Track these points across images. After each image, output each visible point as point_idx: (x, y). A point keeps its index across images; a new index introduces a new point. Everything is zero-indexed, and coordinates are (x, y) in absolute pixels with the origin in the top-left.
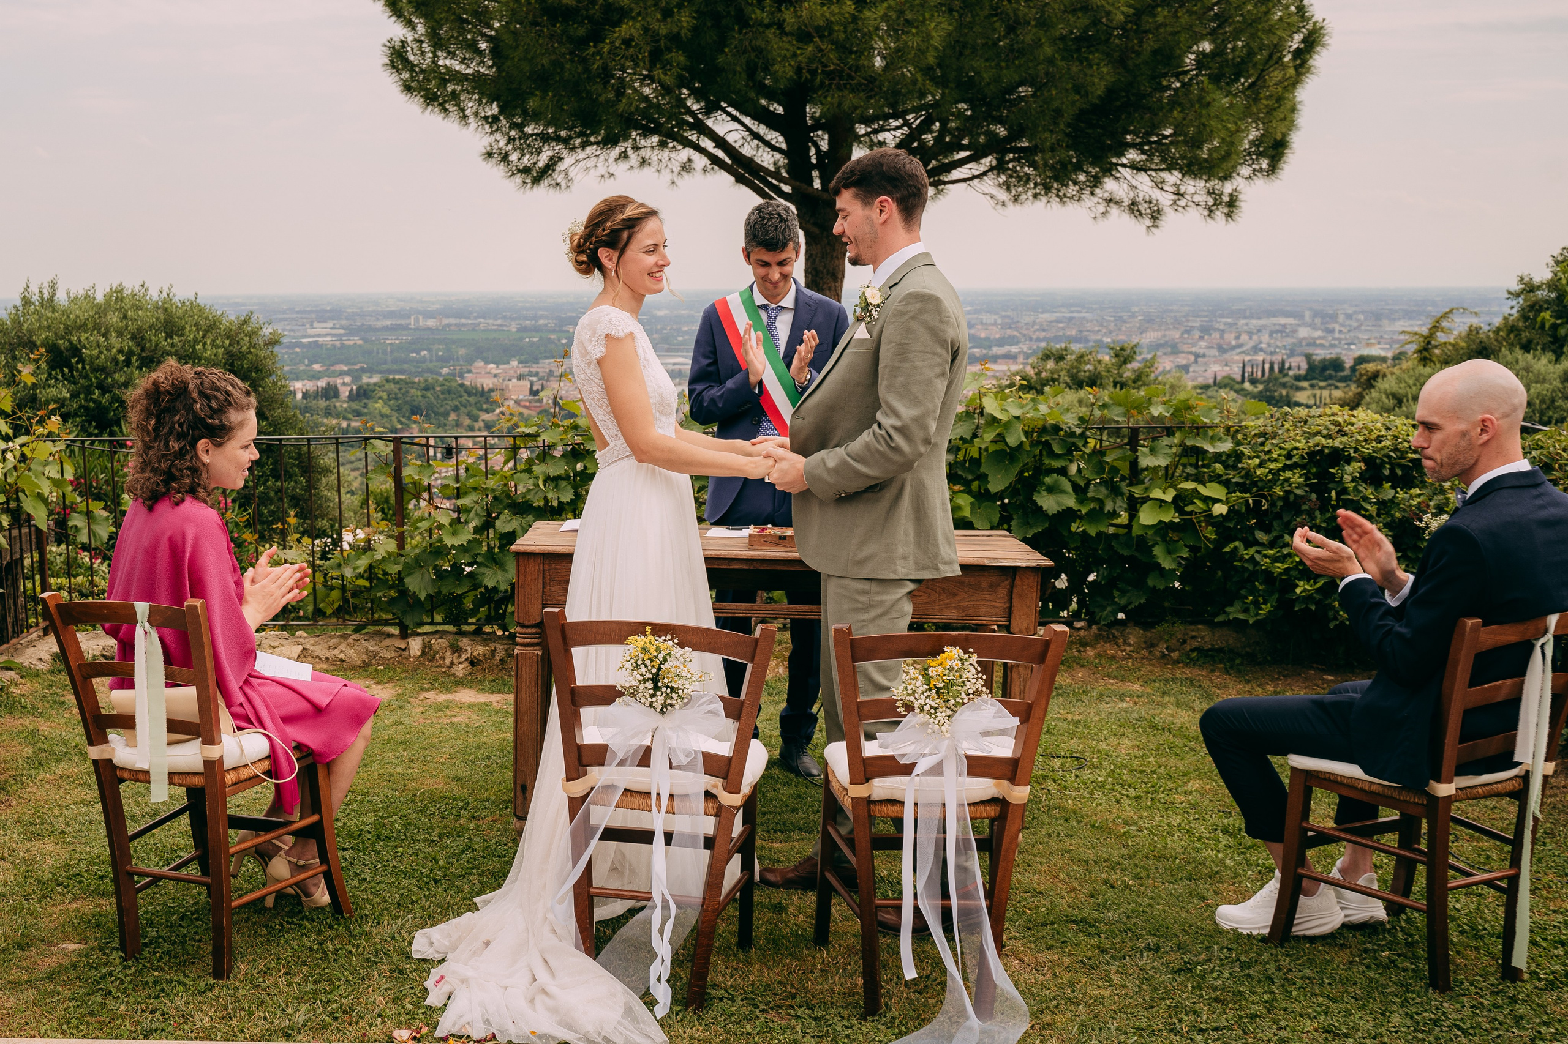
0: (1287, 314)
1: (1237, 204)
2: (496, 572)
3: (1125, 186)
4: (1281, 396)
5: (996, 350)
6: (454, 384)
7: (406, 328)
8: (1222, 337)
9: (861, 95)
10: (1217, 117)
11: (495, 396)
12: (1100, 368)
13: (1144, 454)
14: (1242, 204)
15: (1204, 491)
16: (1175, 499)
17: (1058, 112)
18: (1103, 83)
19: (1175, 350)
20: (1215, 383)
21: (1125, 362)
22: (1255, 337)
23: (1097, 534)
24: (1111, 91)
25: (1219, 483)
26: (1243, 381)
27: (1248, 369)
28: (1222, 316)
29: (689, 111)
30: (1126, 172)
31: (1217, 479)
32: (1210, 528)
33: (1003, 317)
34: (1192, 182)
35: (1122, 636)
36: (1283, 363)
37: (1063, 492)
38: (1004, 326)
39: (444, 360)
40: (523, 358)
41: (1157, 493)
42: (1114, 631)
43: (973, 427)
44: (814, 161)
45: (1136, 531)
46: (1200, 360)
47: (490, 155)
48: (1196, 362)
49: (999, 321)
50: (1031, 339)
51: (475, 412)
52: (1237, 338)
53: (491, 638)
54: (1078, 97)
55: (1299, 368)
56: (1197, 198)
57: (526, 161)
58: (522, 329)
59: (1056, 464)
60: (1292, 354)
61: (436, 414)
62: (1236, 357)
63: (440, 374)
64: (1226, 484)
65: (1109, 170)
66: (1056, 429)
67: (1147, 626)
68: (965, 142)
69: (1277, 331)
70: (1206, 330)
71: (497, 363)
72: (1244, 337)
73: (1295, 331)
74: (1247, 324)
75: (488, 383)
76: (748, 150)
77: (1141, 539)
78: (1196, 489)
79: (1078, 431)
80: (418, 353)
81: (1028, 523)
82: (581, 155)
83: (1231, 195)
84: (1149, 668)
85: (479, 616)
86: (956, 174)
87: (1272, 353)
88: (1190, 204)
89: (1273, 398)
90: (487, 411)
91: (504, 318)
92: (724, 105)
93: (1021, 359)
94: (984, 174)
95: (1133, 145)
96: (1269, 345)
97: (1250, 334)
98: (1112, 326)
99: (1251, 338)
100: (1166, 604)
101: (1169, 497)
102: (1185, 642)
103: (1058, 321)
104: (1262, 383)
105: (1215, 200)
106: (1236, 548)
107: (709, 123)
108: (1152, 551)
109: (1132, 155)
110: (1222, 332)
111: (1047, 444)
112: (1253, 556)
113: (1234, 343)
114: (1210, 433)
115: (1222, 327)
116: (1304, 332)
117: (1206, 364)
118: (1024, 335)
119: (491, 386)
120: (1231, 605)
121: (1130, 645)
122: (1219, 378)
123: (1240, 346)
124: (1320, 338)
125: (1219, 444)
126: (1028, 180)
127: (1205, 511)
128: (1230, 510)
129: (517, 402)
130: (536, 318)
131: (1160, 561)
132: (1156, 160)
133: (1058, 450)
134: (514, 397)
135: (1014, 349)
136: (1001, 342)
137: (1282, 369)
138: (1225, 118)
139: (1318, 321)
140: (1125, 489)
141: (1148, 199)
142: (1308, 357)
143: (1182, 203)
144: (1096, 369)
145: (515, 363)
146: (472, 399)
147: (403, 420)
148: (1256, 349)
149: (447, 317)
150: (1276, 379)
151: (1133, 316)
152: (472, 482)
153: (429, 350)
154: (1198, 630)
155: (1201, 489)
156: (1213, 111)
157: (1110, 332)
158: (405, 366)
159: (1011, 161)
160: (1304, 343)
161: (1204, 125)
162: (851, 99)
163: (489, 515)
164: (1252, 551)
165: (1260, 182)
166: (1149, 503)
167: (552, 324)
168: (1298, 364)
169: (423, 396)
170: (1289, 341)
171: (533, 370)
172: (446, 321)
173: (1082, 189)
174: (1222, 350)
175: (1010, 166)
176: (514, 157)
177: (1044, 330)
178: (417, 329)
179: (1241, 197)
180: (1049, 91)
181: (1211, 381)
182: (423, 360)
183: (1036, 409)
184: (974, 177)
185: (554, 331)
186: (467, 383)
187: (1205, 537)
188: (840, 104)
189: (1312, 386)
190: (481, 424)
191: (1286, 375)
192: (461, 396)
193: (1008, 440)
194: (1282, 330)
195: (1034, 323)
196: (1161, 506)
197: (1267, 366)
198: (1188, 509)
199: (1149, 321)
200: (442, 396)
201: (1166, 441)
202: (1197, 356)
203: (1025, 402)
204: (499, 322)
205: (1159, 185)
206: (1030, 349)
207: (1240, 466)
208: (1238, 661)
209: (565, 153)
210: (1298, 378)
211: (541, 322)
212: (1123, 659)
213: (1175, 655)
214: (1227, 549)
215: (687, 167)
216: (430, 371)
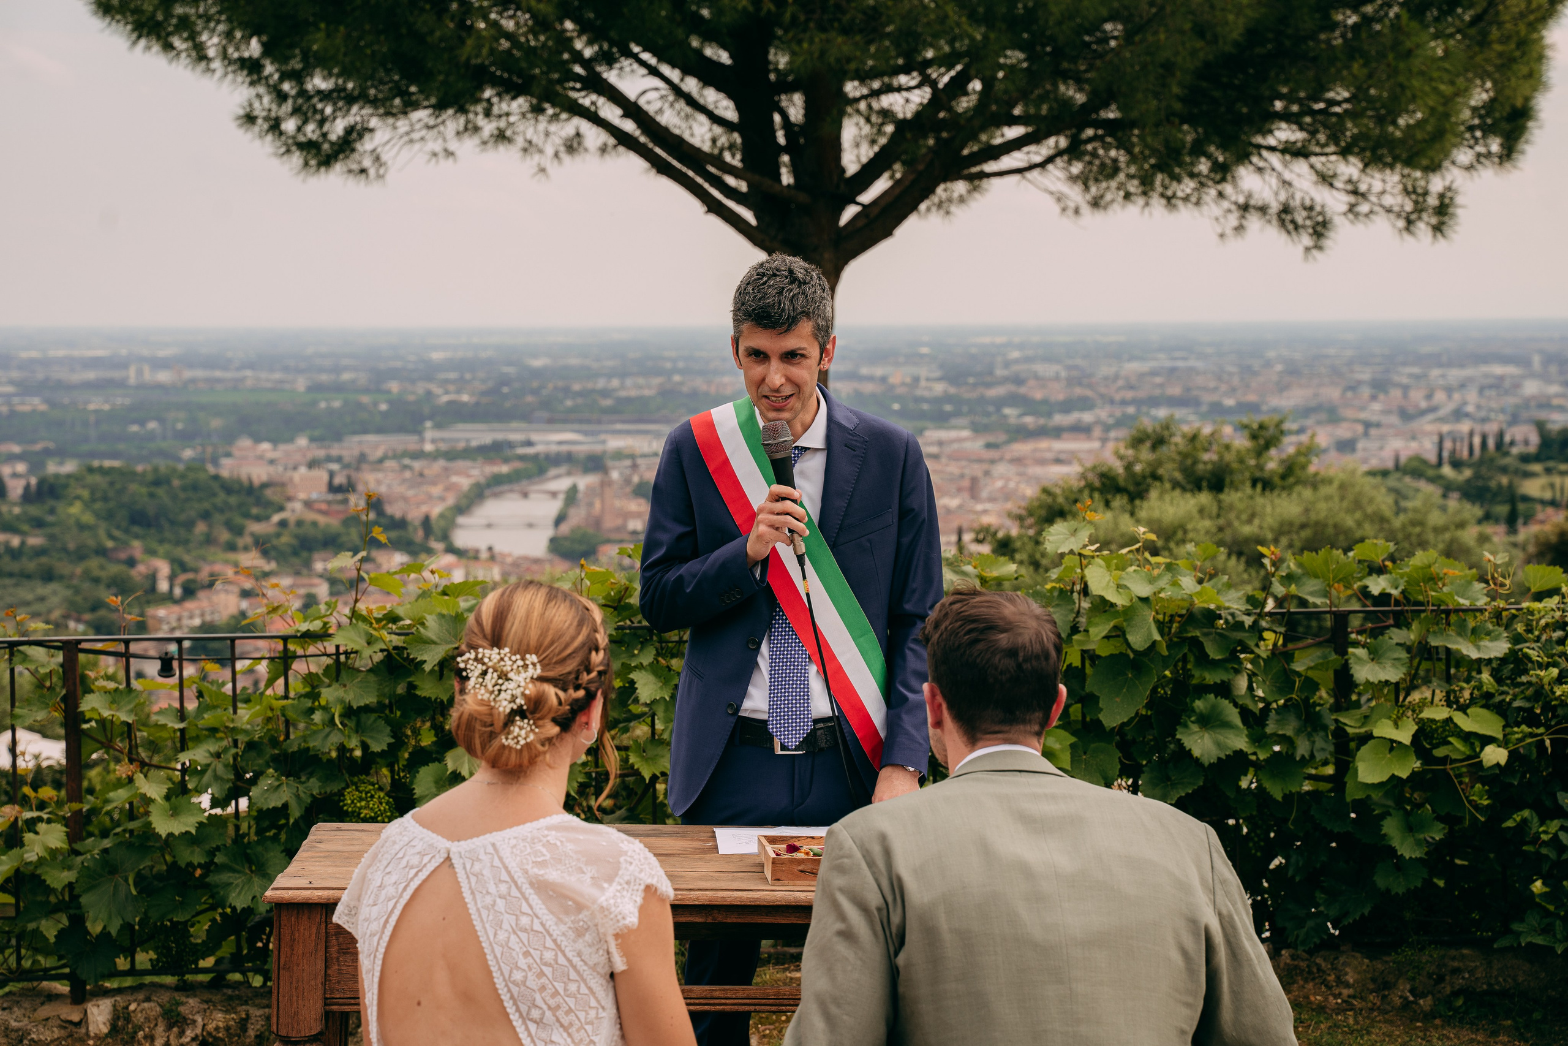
0: (1505, 360)
1: (1451, 210)
2: (250, 880)
3: (1274, 181)
4: (1500, 486)
5: (1059, 419)
6: (202, 476)
7: (121, 384)
8: (1405, 396)
9: (858, 38)
10: (1422, 73)
11: (269, 493)
12: (1229, 457)
13: (1359, 659)
14: (1459, 212)
15: (1465, 723)
16: (1415, 737)
17: (1168, 67)
18: (1241, 21)
19: (1333, 416)
20: (1397, 467)
21: (1267, 446)
22: (1457, 396)
23: (1285, 796)
24: (1253, 34)
25: (1486, 706)
26: (1440, 463)
27: (1448, 445)
28: (1404, 364)
29: (578, 57)
30: (1274, 159)
31: (1486, 700)
32: (1478, 786)
33: (1069, 368)
34: (1378, 175)
35: (1334, 969)
36: (1501, 435)
37: (1227, 725)
38: (1071, 382)
39: (186, 437)
40: (317, 433)
41: (1384, 729)
42: (1319, 960)
43: (1072, 617)
44: (781, 140)
45: (1352, 794)
46: (1373, 432)
47: (250, 119)
48: (1366, 434)
49: (1063, 374)
50: (1112, 402)
51: (238, 520)
52: (1429, 397)
53: (243, 995)
54: (1199, 44)
55: (1526, 442)
56: (1388, 200)
57: (311, 130)
58: (316, 388)
59: (1212, 678)
60: (1514, 420)
61: (173, 523)
62: (1428, 427)
63: (179, 459)
64: (1503, 711)
65: (1244, 154)
66: (1211, 616)
67: (1373, 950)
68: (1017, 111)
69: (1491, 387)
70: (1380, 386)
71: (275, 441)
72: (1440, 397)
73: (1517, 386)
74: (1443, 376)
75: (259, 473)
76: (671, 117)
77: (1360, 805)
78: (1449, 720)
79: (1248, 621)
80: (142, 423)
81: (1169, 779)
82: (402, 124)
83: (1442, 196)
84: (1385, 1028)
85: (219, 953)
86: (1008, 162)
87: (1484, 420)
88: (1377, 209)
89: (1487, 489)
90: (258, 519)
91: (286, 369)
92: (636, 49)
93: (1097, 432)
94: (1050, 160)
95: (1286, 117)
96: (1479, 407)
97: (1449, 390)
98: (1236, 381)
99: (1450, 397)
100: (1408, 915)
101: (1405, 735)
102: (1441, 979)
103: (1154, 373)
104: (1470, 466)
105: (1416, 202)
106: (1524, 821)
107: (611, 76)
108: (1380, 828)
109: (1285, 133)
110: (1406, 388)
111: (1196, 644)
112: (1556, 835)
113: (1423, 404)
114: (1471, 624)
115: (1405, 380)
116: (1531, 388)
117: (1382, 438)
118: (1102, 396)
119: (264, 478)
120: (1522, 921)
121: (1347, 985)
122: (1403, 460)
123: (1433, 409)
124: (1557, 396)
125: (1485, 643)
126: (1116, 170)
127: (1469, 758)
128: (1512, 755)
129: (308, 504)
130: (337, 370)
131: (1395, 843)
132: (1322, 137)
133: (1213, 652)
134: (302, 496)
135: (1087, 417)
136: (1067, 407)
137: (1500, 445)
138: (1435, 74)
139: (1553, 369)
140: (1329, 719)
141: (1308, 203)
142: (1540, 426)
143: (1364, 208)
144: (1221, 458)
145: (302, 442)
146: (233, 500)
147: (117, 533)
148: (1459, 414)
149: (191, 366)
150: (1492, 460)
151: (1268, 364)
152: (209, 719)
153: (161, 420)
154: (1463, 957)
155: (1460, 719)
156: (1417, 63)
157: (1233, 390)
158: (121, 446)
159: (1090, 140)
160: (1533, 403)
161: (1402, 86)
162: (841, 45)
163: (239, 776)
164: (1554, 826)
165: (1488, 174)
166: (1371, 743)
167: (363, 378)
168: (1524, 437)
169: (152, 495)
170: (1511, 401)
171: (335, 452)
172: (188, 374)
173: (1202, 184)
174: (1406, 415)
175: (1089, 147)
176: (290, 126)
177: (1131, 387)
178: (141, 387)
179: (1459, 200)
180: (1156, 33)
181: (1390, 464)
182: (151, 437)
183: (1175, 584)
184: (1032, 167)
185: (366, 391)
186: (225, 473)
187: (1470, 802)
188: (823, 53)
189: (1548, 471)
190: (248, 540)
191: (1507, 454)
192: (214, 495)
193: (1130, 638)
194: (1497, 384)
195: (1116, 377)
196: (1391, 749)
197: (1477, 441)
198: (1439, 752)
199: (1293, 372)
200: (182, 495)
201: (1397, 635)
202: (1368, 425)
203: (1156, 572)
204: (277, 376)
205: (1326, 179)
206: (1110, 416)
207: (1524, 679)
208: (1537, 1016)
209: (374, 122)
210: (1525, 458)
211: (346, 376)
212: (1339, 1010)
213: (1426, 1003)
214: (1510, 824)
215: (573, 145)
216: (162, 453)
